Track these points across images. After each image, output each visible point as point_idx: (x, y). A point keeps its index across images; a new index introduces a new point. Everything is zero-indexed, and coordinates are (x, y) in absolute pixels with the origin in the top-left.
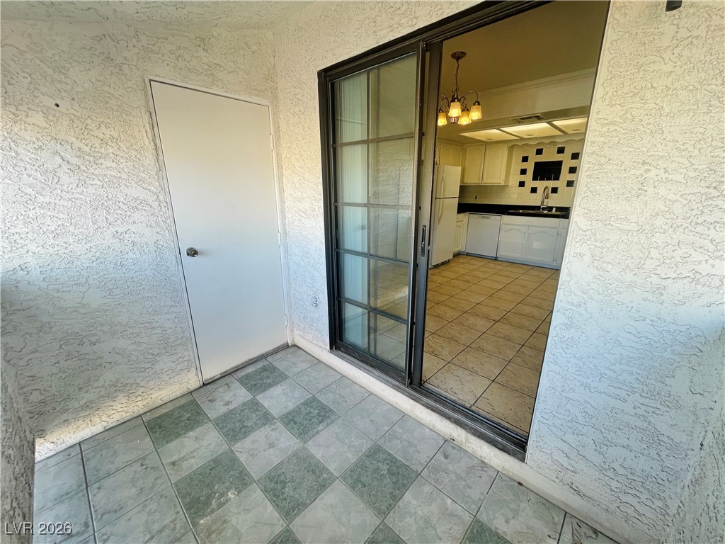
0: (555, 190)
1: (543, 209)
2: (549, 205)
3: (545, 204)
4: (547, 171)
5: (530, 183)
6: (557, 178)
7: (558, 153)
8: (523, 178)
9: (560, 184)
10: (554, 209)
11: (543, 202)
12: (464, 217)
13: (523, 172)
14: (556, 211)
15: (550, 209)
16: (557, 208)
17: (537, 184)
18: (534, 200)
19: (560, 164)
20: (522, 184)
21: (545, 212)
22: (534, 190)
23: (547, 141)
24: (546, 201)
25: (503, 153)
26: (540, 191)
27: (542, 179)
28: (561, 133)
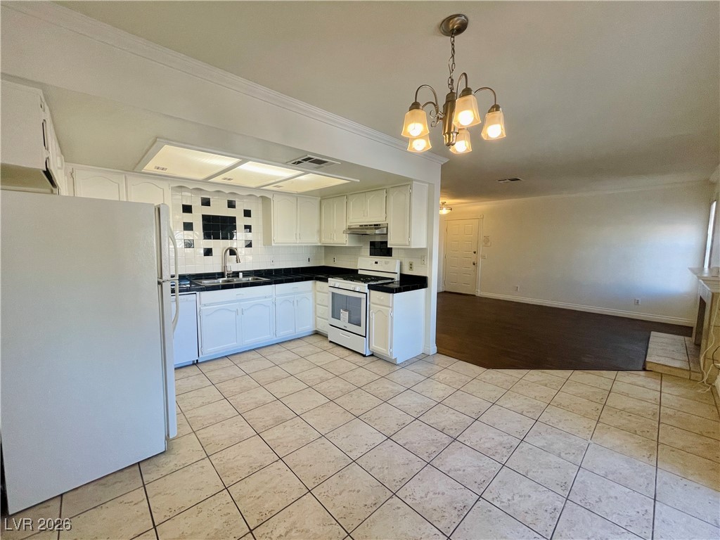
0: (233, 252)
2: (234, 269)
3: (228, 269)
4: (220, 227)
5: (202, 243)
7: (229, 207)
8: (189, 235)
9: (237, 243)
10: (241, 274)
11: (224, 266)
13: (188, 226)
14: (244, 276)
15: (236, 274)
16: (243, 272)
17: (211, 243)
18: (212, 265)
19: (233, 220)
20: (189, 245)
22: (208, 252)
24: (227, 265)
26: (216, 252)
27: (216, 237)
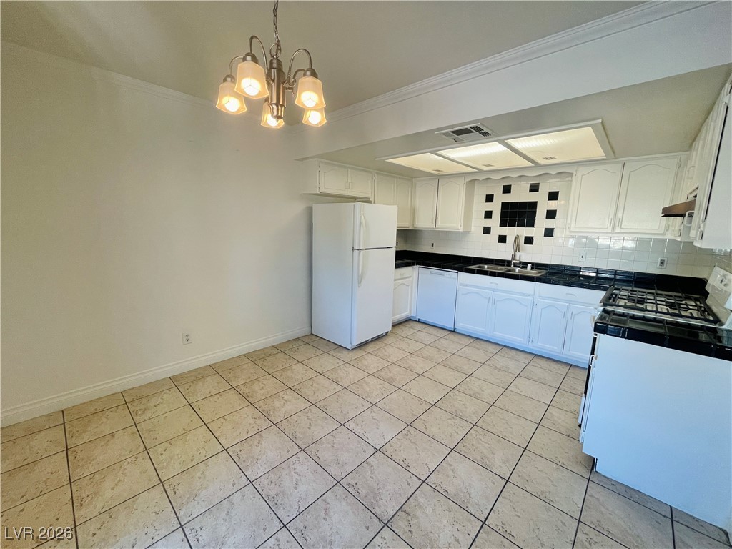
0: (529, 240)
1: (515, 265)
2: (524, 260)
3: (517, 258)
4: (518, 214)
5: (498, 230)
6: (531, 225)
7: (531, 191)
8: (488, 223)
9: (536, 232)
10: (529, 266)
11: (514, 256)
12: (413, 272)
13: (488, 215)
14: (532, 268)
15: (524, 265)
16: (533, 264)
17: (506, 231)
19: (533, 205)
20: (487, 231)
21: (517, 270)
22: (502, 239)
23: (514, 175)
24: (518, 254)
25: (460, 188)
26: (510, 240)
27: (512, 225)
28: (531, 165)
